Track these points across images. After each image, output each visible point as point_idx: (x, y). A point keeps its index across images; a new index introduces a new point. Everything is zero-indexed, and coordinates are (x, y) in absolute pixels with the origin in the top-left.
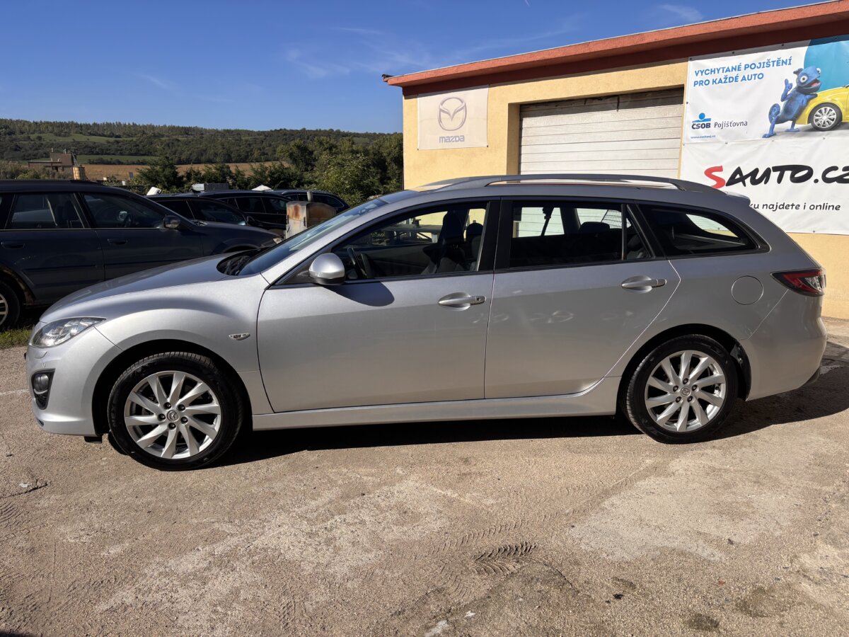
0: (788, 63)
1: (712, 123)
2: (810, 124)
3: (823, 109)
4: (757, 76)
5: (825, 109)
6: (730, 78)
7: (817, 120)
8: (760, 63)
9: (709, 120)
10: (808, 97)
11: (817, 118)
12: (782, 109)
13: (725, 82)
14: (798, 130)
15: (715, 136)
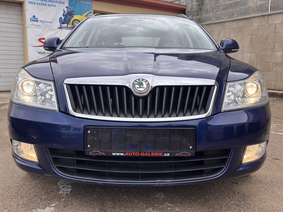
0: (63, 3)
1: (39, 20)
2: (73, 26)
3: (76, 21)
4: (53, 6)
5: (77, 22)
6: (43, 4)
7: (75, 25)
8: (54, 1)
9: (37, 19)
10: (71, 16)
11: (75, 24)
12: (63, 19)
13: (42, 5)
14: (69, 27)
15: (40, 26)
